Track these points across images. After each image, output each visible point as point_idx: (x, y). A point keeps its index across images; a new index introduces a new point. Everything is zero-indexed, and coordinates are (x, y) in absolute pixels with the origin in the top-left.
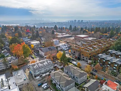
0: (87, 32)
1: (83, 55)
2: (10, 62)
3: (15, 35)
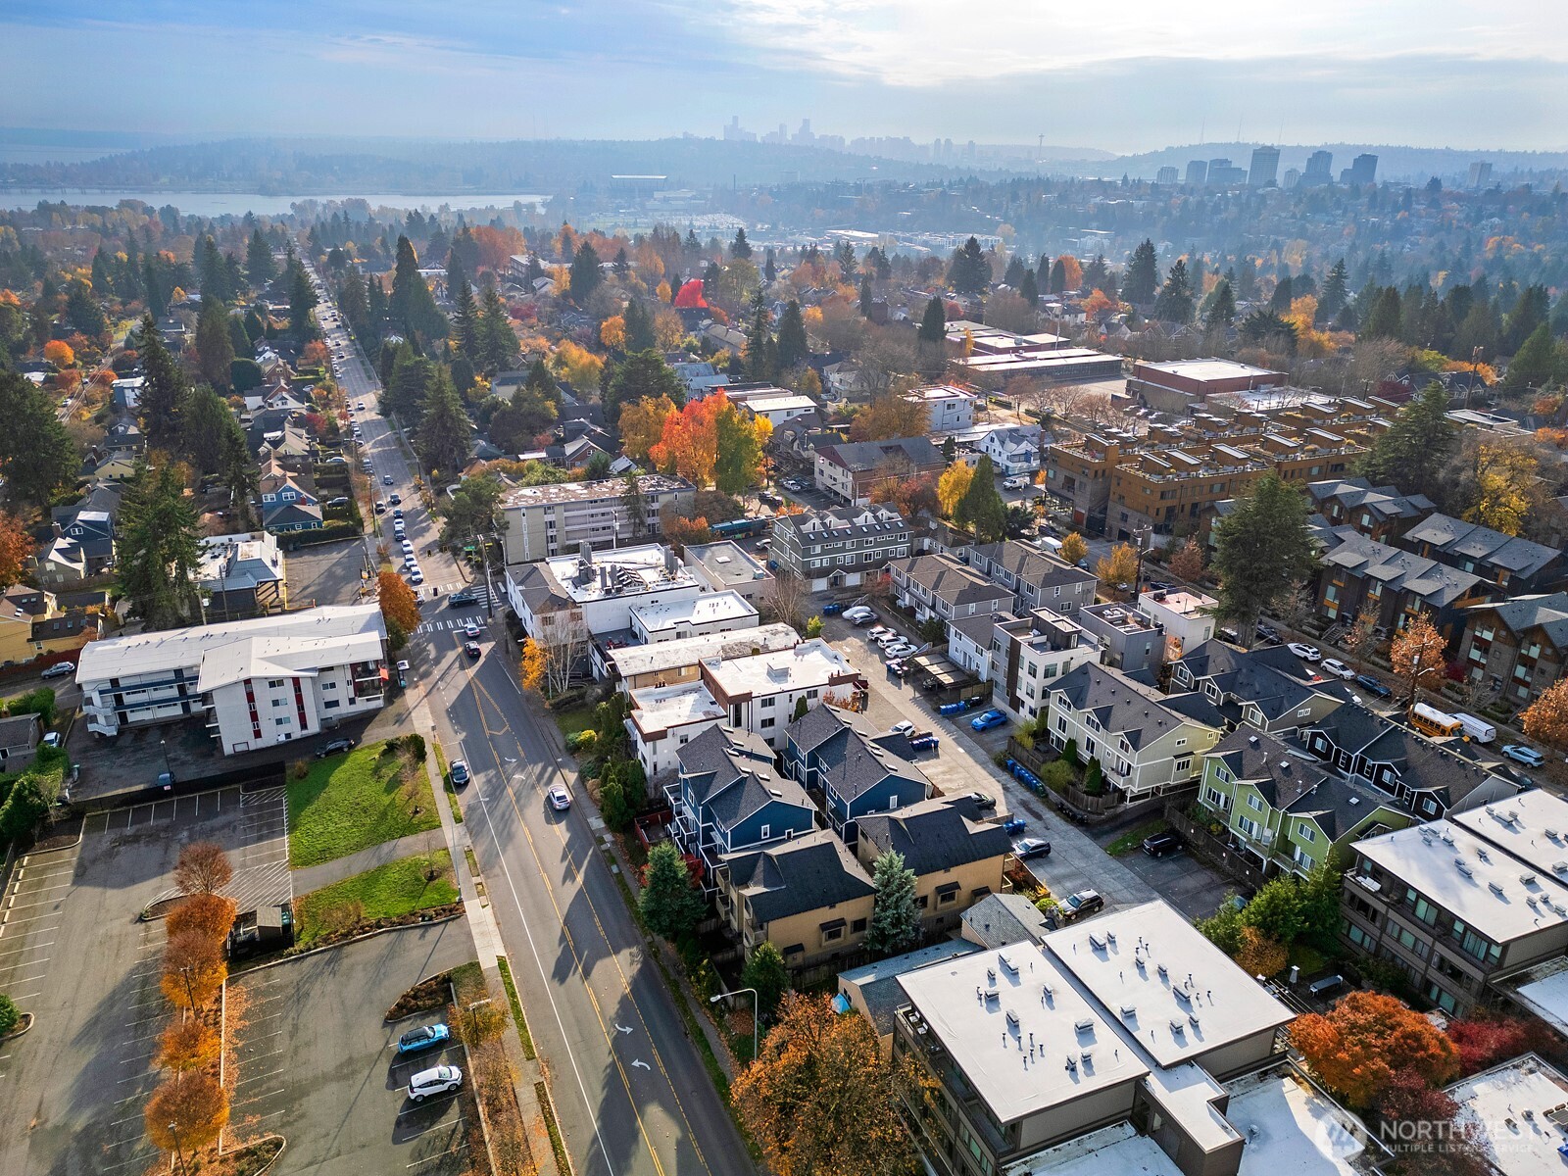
0: (1286, 330)
1: (1121, 499)
2: (655, 506)
3: (599, 336)
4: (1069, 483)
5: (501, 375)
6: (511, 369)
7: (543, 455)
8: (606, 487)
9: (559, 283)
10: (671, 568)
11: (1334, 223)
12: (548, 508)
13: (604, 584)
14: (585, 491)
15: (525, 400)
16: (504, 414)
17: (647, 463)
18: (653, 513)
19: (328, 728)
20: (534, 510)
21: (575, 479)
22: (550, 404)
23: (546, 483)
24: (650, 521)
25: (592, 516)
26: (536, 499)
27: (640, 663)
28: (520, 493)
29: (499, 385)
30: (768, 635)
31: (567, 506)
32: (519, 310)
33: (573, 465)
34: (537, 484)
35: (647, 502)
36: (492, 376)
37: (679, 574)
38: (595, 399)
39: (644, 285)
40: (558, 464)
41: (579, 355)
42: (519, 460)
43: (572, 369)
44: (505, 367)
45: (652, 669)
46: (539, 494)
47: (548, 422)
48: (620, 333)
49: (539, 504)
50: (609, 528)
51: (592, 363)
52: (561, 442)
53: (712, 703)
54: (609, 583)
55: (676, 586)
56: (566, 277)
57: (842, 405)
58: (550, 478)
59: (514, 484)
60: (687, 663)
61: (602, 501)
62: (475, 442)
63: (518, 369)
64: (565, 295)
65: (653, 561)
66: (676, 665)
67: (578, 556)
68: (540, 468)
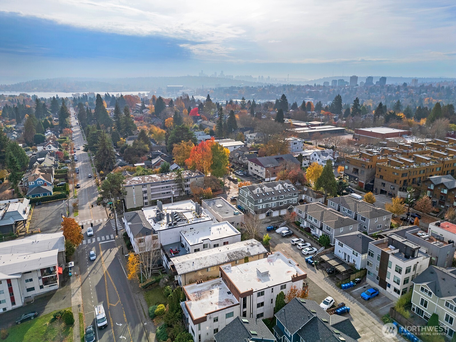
0: (400, 118)
1: (381, 177)
2: (188, 183)
3: (164, 124)
4: (356, 171)
5: (129, 137)
6: (133, 135)
7: (144, 164)
8: (168, 176)
9: (151, 110)
10: (198, 212)
11: (377, 95)
12: (144, 185)
13: (168, 221)
14: (160, 178)
15: (137, 144)
16: (129, 149)
17: (184, 165)
18: (188, 186)
19: (27, 303)
20: (137, 186)
21: (156, 173)
22: (147, 146)
23: (144, 175)
24: (186, 189)
25: (163, 188)
26: (139, 181)
27: (187, 266)
28: (132, 179)
29: (128, 140)
30: (249, 247)
31: (152, 184)
32: (138, 118)
33: (155, 168)
34: (140, 175)
35: (185, 182)
36: (126, 137)
37: (202, 215)
38: (163, 144)
39: (179, 111)
40: (149, 167)
41: (157, 130)
42: (134, 166)
43: (155, 135)
44: (131, 134)
45: (194, 270)
46: (140, 179)
47: (146, 152)
48: (172, 123)
49: (140, 184)
50: (169, 192)
51: (162, 132)
52: (150, 159)
53: (229, 293)
54: (171, 220)
55: (202, 221)
56: (153, 109)
57: (253, 144)
58: (146, 173)
59: (131, 175)
60: (211, 265)
61: (167, 181)
62: (117, 160)
63: (136, 135)
64: (153, 114)
65: (189, 208)
66: (206, 266)
67: (156, 207)
68: (142, 169)
